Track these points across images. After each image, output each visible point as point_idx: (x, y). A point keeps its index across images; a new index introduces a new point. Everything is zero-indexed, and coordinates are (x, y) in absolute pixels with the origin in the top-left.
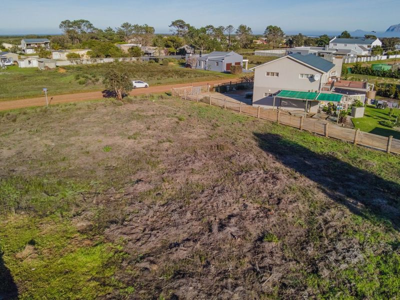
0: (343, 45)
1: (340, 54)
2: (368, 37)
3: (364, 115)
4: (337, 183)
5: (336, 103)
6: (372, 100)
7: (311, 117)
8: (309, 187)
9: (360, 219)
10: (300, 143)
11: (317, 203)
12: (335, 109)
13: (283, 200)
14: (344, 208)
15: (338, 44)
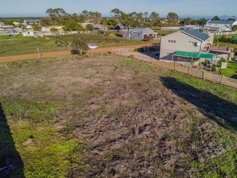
0: (215, 24)
1: (213, 30)
2: (230, 20)
3: (227, 67)
4: (210, 108)
5: (210, 60)
6: (232, 58)
7: (195, 67)
8: (193, 109)
9: (223, 129)
10: (188, 83)
11: (197, 119)
12: (209, 63)
13: (177, 117)
14: (214, 122)
15: (211, 24)
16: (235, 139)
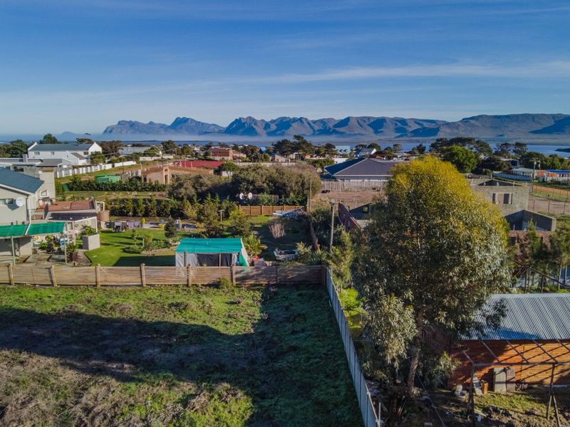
0: (49, 153)
1: (49, 166)
2: (81, 141)
3: (102, 244)
4: (88, 349)
5: (57, 235)
6: (106, 223)
7: (24, 261)
8: (48, 369)
9: (133, 386)
10: (17, 306)
11: (66, 388)
12: (58, 244)
14: (108, 379)
15: (41, 152)
16: (162, 399)
